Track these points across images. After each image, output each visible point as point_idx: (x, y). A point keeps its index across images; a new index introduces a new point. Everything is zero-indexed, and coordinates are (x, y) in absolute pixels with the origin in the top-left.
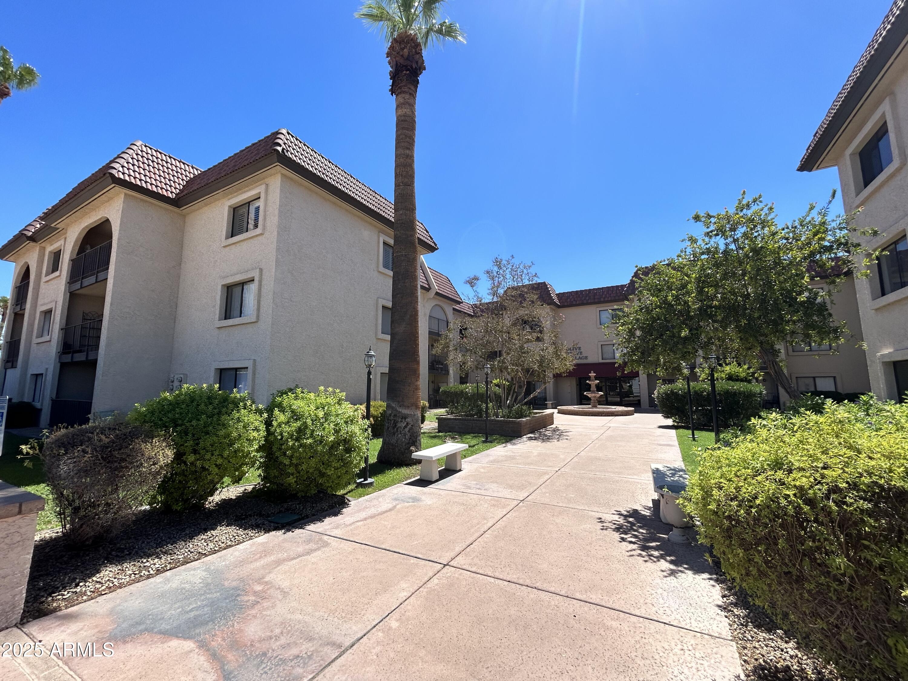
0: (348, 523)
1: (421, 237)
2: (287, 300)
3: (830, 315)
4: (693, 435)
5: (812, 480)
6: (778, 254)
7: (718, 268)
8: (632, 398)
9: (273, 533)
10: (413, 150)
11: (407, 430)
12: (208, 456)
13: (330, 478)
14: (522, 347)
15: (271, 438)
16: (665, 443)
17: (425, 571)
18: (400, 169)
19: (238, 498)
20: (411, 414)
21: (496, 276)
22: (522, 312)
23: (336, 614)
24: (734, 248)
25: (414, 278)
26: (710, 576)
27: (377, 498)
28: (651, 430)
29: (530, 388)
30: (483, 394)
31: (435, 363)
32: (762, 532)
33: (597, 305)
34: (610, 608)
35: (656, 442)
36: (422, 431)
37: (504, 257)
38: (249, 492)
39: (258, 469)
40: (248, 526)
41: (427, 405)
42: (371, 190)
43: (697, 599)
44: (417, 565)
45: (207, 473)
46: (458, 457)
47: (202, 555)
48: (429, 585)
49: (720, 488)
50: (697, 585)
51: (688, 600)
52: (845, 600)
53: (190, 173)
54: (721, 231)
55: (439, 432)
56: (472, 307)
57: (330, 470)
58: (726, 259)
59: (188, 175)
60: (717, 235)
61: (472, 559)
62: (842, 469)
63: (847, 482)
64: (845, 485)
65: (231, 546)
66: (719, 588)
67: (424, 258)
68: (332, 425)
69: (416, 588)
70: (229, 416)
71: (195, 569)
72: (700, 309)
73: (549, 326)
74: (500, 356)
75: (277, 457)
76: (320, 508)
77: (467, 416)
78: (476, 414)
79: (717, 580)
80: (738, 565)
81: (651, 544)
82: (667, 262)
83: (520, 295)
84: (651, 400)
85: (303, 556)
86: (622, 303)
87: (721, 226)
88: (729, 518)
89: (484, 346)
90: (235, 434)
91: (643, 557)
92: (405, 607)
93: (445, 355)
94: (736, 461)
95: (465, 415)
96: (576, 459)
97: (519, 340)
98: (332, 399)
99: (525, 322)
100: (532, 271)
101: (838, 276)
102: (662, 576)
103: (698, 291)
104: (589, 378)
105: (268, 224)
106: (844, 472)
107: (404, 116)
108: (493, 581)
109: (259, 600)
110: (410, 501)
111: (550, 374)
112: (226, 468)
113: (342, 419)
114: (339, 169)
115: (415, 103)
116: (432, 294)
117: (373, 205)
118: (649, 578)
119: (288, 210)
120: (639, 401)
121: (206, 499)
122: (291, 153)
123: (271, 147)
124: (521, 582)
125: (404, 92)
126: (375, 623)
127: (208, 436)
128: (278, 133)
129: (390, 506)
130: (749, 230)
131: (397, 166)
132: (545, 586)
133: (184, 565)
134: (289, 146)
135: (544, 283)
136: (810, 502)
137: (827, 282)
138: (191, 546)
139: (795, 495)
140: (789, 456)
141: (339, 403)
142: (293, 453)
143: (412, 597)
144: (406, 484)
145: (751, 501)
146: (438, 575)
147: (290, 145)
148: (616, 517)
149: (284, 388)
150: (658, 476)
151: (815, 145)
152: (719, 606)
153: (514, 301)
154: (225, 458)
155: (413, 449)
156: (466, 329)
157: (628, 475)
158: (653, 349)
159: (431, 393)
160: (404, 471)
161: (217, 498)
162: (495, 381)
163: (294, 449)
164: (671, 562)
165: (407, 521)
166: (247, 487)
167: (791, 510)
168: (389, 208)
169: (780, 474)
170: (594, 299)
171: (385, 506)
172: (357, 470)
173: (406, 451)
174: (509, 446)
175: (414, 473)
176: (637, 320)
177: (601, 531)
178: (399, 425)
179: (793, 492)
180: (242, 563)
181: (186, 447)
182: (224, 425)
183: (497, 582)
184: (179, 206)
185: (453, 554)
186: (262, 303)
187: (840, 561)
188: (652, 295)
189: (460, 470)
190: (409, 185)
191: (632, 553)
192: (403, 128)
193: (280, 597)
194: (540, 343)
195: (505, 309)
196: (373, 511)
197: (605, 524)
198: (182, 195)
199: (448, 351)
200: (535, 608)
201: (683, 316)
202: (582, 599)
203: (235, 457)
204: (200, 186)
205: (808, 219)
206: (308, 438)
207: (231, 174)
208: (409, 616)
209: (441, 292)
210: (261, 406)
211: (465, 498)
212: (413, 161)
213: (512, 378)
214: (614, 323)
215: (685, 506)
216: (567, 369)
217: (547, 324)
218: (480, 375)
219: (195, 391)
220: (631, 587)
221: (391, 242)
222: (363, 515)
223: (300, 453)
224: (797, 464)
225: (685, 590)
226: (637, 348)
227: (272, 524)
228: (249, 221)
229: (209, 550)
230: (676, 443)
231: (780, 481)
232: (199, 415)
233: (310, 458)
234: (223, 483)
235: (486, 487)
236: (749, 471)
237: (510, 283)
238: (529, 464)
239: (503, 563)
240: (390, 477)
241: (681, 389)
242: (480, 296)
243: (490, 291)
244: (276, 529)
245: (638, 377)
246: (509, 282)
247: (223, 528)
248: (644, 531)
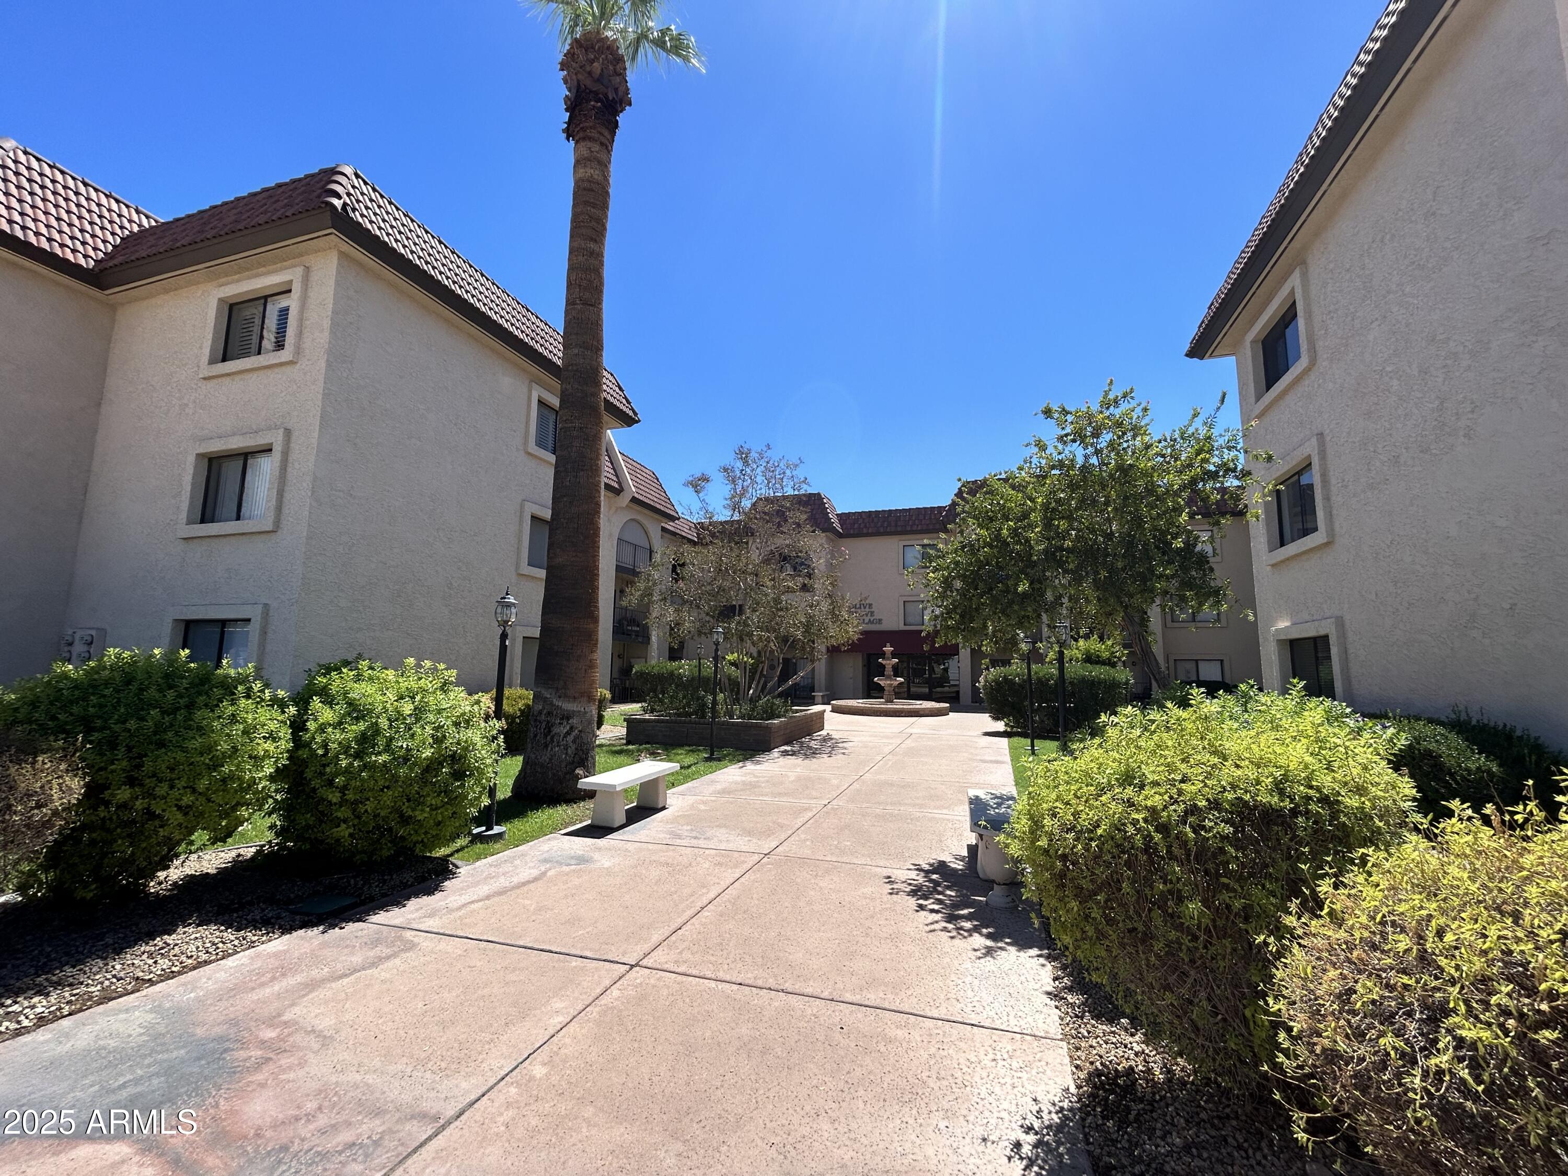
0: (455, 905)
1: (609, 398)
2: (341, 494)
3: (1212, 570)
4: (1033, 745)
5: (1166, 797)
6: (1152, 477)
7: (1073, 491)
8: (946, 689)
9: (301, 932)
10: (603, 244)
11: (570, 738)
12: (162, 789)
13: (421, 826)
14: (777, 601)
15: (304, 754)
16: (993, 758)
17: (596, 977)
18: (578, 274)
19: (222, 872)
20: (579, 711)
21: (739, 478)
22: (781, 541)
23: (429, 1066)
24: (1096, 463)
25: (596, 471)
26: (1039, 952)
27: (511, 860)
28: (974, 740)
29: (789, 668)
30: (709, 679)
31: (626, 623)
32: (1102, 873)
33: (904, 537)
34: (895, 1011)
35: (978, 758)
36: (597, 742)
37: (755, 447)
38: (246, 860)
39: (270, 814)
40: (245, 922)
41: (608, 695)
42: (519, 303)
43: (1020, 986)
44: (582, 969)
45: (157, 823)
46: (662, 786)
47: (141, 983)
48: (604, 1000)
49: (1054, 815)
50: (1021, 967)
51: (1007, 988)
52: (1200, 962)
53: (130, 221)
54: (1079, 436)
55: (628, 743)
56: (696, 528)
57: (423, 810)
58: (1084, 479)
59: (127, 225)
60: (1074, 441)
61: (681, 953)
62: (1203, 781)
63: (1208, 800)
64: (1204, 803)
65: (206, 963)
66: (1051, 968)
67: (614, 436)
68: (429, 730)
69: (580, 1007)
70: (213, 711)
71: (127, 1011)
72: (1046, 551)
73: (823, 568)
74: (740, 614)
75: (314, 790)
76: (398, 883)
77: (679, 715)
78: (696, 713)
79: (1049, 957)
80: (1072, 926)
81: (962, 912)
82: (1003, 476)
83: (778, 511)
84: (975, 690)
85: (364, 969)
86: (935, 535)
87: (1081, 429)
88: (1064, 858)
89: (715, 595)
90: (224, 746)
91: (949, 932)
92: (560, 1041)
93: (645, 610)
94: (1077, 776)
95: (676, 714)
96: (856, 786)
97: (774, 587)
98: (431, 682)
99: (785, 558)
100: (800, 473)
101: (1223, 514)
102: (974, 958)
103: (1045, 524)
104: (883, 655)
105: (307, 343)
106: (1206, 785)
107: (590, 181)
108: (714, 986)
109: (271, 1055)
110: (573, 862)
111: (821, 647)
112: (202, 814)
113: (448, 717)
114: (459, 257)
115: (610, 162)
116: (625, 499)
117: (522, 332)
118: (956, 962)
119: (351, 323)
120: (958, 692)
121: (153, 876)
122: (362, 215)
123: (319, 196)
124: (760, 983)
125: (590, 139)
126: (503, 1073)
127: (163, 750)
128: (334, 171)
129: (535, 873)
130: (1115, 437)
131: (571, 269)
132: (798, 987)
133: (102, 1003)
134: (358, 201)
135: (819, 494)
136: (1164, 828)
137: (1209, 523)
138: (118, 967)
139: (1145, 820)
140: (1143, 766)
141: (444, 687)
142: (347, 780)
143: (572, 1024)
144: (565, 834)
145: (1092, 831)
146: (620, 982)
147: (361, 198)
148: (913, 874)
149: (336, 660)
150: (977, 807)
151: (1209, 321)
152: (1049, 993)
153: (768, 522)
154: (200, 794)
155: (581, 772)
156: (683, 565)
157: (935, 808)
158: (977, 609)
159: (615, 675)
160: (561, 812)
161: (175, 873)
162: (729, 657)
163: (350, 773)
164: (989, 936)
165: (566, 897)
166: (241, 851)
167: (1139, 840)
168: (552, 340)
169: (1129, 792)
170: (896, 526)
171: (526, 873)
172: (474, 812)
173: (568, 776)
174: (750, 766)
175: (582, 815)
176: (957, 563)
177: (889, 896)
178: (556, 730)
179: (1143, 816)
180: (235, 991)
181: (113, 771)
182: (200, 728)
183: (720, 987)
184: (102, 287)
185: (647, 947)
186: (287, 496)
187: (1194, 907)
188: (979, 526)
189: (664, 808)
190: (592, 305)
191: (932, 927)
192: (586, 203)
193: (316, 1046)
194: (807, 594)
195: (752, 535)
196: (503, 882)
197: (895, 886)
198: (111, 264)
199: (651, 602)
200: (780, 1022)
201: (1022, 561)
202: (855, 1001)
203: (224, 790)
204: (154, 250)
205: (1191, 430)
206: (379, 753)
207: (228, 237)
208: (566, 1054)
209: (641, 498)
210: (281, 693)
211: (671, 853)
212: (601, 264)
213: (759, 653)
214: (923, 568)
215: (1007, 846)
216: (849, 639)
217: (819, 563)
218: (704, 646)
219: (135, 662)
220: (929, 977)
221: (555, 402)
222: (484, 890)
223: (363, 780)
224: (1151, 777)
225: (1004, 974)
226: (955, 608)
227: (298, 917)
228: (265, 333)
229: (159, 972)
230: (1008, 759)
231: (1128, 801)
232: (142, 709)
233: (382, 790)
234: (191, 843)
235: (708, 834)
236: (1092, 788)
237: (763, 491)
238: (780, 794)
239: (732, 956)
240: (536, 823)
241: (1018, 675)
242: (710, 509)
243: (728, 502)
244: (306, 924)
245: (958, 654)
246: (761, 489)
247: (190, 930)
248: (953, 894)
